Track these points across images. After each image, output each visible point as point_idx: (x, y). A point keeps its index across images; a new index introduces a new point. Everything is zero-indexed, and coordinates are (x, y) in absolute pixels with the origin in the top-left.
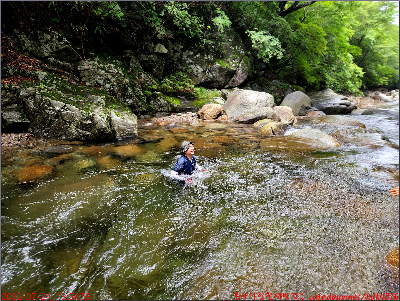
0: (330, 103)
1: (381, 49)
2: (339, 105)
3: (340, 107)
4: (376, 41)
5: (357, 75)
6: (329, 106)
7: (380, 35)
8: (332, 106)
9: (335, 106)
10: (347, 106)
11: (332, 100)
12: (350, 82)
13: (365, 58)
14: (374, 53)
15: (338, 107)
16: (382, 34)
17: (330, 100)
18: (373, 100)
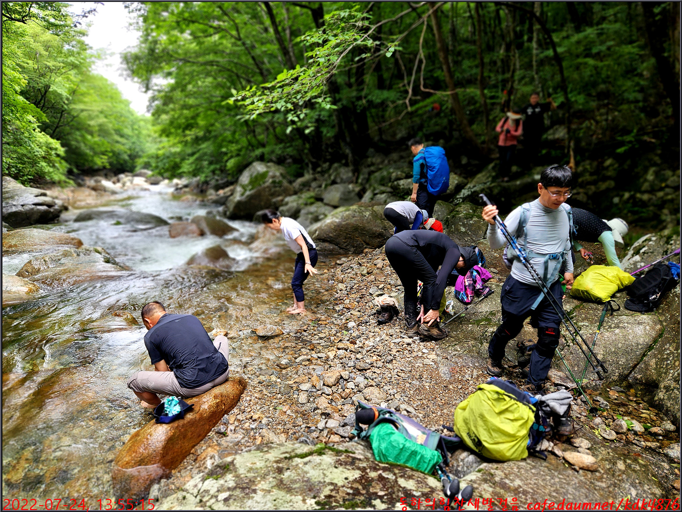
0: (14, 203)
1: (82, 111)
2: (33, 206)
3: (35, 209)
4: (71, 98)
5: (53, 152)
6: (14, 209)
7: (75, 87)
8: (20, 208)
9: (27, 208)
10: (50, 206)
11: (16, 198)
12: (44, 164)
13: (60, 124)
14: (74, 117)
15: (33, 209)
16: (78, 86)
17: (12, 198)
18: (93, 193)
